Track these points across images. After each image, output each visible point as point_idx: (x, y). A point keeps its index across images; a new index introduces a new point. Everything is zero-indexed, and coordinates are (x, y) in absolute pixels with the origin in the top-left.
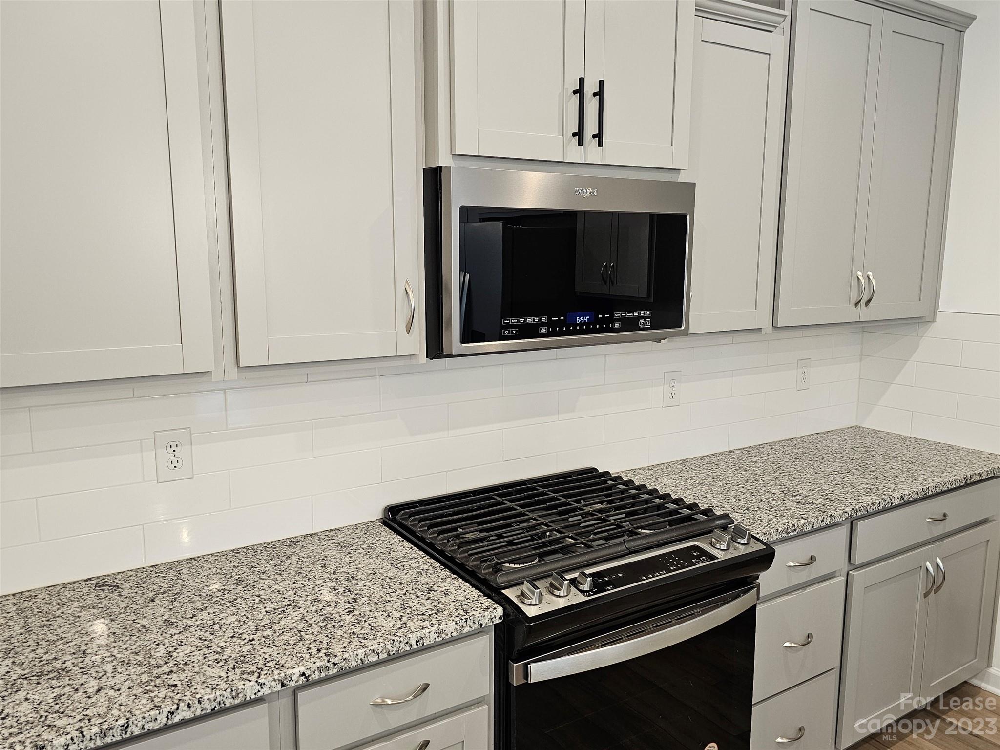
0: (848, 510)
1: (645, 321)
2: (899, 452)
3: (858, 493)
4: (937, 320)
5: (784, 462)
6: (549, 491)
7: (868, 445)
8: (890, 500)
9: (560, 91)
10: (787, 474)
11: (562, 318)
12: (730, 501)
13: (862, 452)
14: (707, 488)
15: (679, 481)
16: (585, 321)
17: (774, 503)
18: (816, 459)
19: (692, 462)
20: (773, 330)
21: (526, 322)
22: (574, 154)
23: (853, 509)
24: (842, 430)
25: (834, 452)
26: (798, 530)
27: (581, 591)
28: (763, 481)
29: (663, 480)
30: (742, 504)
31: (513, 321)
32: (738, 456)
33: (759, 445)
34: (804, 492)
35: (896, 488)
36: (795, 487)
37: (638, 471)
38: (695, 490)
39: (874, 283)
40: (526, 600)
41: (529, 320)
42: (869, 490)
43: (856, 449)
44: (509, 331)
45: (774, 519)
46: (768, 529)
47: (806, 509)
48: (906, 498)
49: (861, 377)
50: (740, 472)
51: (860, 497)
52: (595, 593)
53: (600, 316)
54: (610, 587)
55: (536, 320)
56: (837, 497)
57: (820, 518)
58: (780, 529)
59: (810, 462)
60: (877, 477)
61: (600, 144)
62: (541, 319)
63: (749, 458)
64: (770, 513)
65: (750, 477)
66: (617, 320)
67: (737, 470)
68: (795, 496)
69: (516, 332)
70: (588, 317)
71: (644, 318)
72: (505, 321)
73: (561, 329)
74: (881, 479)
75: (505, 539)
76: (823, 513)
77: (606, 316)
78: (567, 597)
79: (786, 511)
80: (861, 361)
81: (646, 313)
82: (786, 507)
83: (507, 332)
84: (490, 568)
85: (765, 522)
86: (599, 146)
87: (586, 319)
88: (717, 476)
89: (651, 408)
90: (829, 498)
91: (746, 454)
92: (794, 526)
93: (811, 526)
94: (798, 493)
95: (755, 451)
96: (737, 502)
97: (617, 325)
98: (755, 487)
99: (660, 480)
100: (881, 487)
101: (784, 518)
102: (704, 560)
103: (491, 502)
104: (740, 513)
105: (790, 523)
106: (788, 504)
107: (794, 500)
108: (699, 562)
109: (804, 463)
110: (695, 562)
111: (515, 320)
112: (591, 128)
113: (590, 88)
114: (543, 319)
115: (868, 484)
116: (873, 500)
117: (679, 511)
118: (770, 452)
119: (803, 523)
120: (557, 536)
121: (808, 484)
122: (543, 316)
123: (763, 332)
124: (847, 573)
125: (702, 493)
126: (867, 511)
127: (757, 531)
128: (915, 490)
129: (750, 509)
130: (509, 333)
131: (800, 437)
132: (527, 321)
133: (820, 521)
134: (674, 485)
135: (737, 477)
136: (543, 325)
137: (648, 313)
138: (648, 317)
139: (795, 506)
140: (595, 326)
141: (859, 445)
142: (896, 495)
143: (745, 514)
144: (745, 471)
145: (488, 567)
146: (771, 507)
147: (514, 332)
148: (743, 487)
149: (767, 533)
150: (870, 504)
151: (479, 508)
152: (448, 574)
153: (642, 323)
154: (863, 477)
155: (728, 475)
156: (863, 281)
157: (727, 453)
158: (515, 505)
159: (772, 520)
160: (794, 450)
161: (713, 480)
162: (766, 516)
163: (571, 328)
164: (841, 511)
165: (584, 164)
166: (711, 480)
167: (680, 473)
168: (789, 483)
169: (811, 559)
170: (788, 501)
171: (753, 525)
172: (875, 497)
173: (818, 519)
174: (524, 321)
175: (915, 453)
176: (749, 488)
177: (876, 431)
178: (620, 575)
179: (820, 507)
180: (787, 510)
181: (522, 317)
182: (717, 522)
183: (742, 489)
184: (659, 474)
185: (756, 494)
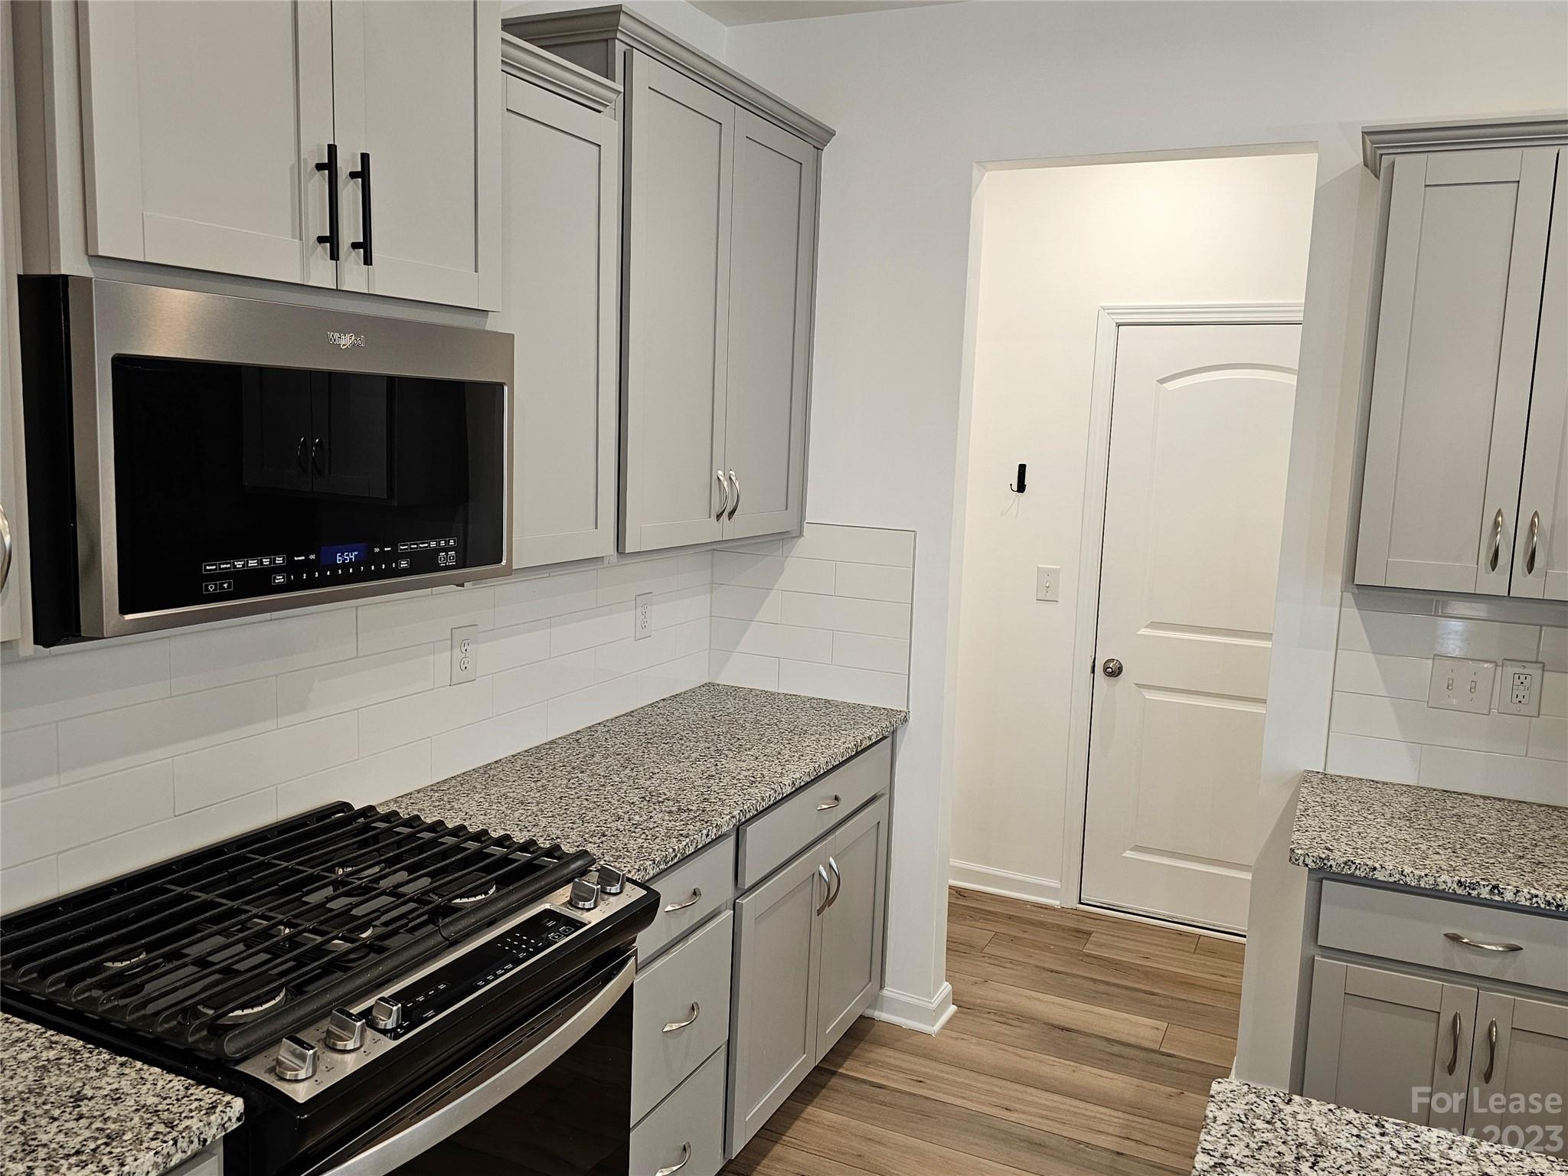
0: (736, 813)
1: (447, 554)
2: (771, 717)
3: (741, 785)
4: (804, 534)
5: (632, 751)
6: (275, 858)
7: (731, 710)
8: (780, 790)
9: (293, 162)
10: (641, 768)
11: (312, 557)
12: (575, 826)
13: (727, 722)
14: (535, 809)
15: (487, 804)
16: (351, 559)
17: (637, 818)
18: (673, 741)
19: (498, 767)
20: (618, 558)
21: (247, 566)
22: (321, 273)
23: (741, 811)
24: (693, 691)
25: (693, 726)
26: (679, 855)
27: (384, 1032)
28: (612, 785)
29: (462, 807)
30: (593, 828)
31: (222, 566)
32: (564, 749)
33: (590, 728)
34: (673, 794)
35: (784, 771)
36: (658, 788)
37: (417, 795)
38: (517, 814)
39: (737, 486)
40: (289, 1073)
41: (253, 563)
42: (753, 779)
43: (719, 718)
44: (216, 585)
45: (645, 845)
46: (642, 862)
47: (682, 820)
48: (797, 785)
49: (713, 614)
50: (576, 776)
51: (745, 791)
52: (407, 1030)
53: (377, 550)
54: (431, 1013)
55: (266, 562)
56: (717, 795)
57: (705, 832)
58: (657, 859)
59: (667, 746)
60: (757, 758)
61: (368, 260)
62: (275, 559)
63: (581, 750)
64: (637, 835)
65: (592, 781)
66: (404, 555)
67: (569, 773)
68: (663, 802)
69: (229, 587)
70: (356, 553)
71: (446, 550)
72: (208, 568)
73: (311, 575)
74: (762, 760)
75: (218, 967)
76: (706, 823)
77: (386, 549)
78: (362, 1049)
79: (657, 829)
80: (711, 592)
81: (449, 542)
82: (655, 822)
83: (211, 588)
84: (203, 1029)
85: (634, 852)
86: (366, 263)
87: (353, 557)
88: (543, 786)
89: (432, 689)
90: (708, 799)
91: (575, 744)
92: (674, 850)
93: (694, 846)
94: (665, 797)
95: (587, 738)
96: (586, 825)
97: (404, 564)
98: (603, 796)
99: (456, 806)
100: (765, 772)
101: (657, 841)
102: (564, 931)
103: (164, 899)
104: (595, 844)
105: (668, 847)
106: (658, 817)
107: (663, 809)
108: (559, 936)
109: (659, 748)
110: (553, 937)
111: (227, 564)
112: (350, 231)
113: (347, 163)
114: (279, 560)
115: (748, 770)
116: (762, 794)
117: (510, 857)
118: (608, 737)
119: (684, 843)
120: (318, 942)
121: (674, 781)
122: (278, 554)
123: (606, 561)
124: (732, 902)
125: (530, 818)
126: (757, 810)
127: (627, 869)
128: (807, 771)
129: (606, 833)
130: (216, 589)
131: (642, 708)
132: (250, 565)
133: (704, 836)
134: (482, 812)
135: (573, 783)
136: (279, 570)
137: (452, 542)
138: (452, 549)
139: (666, 818)
140: (367, 568)
141: (721, 712)
142: (787, 781)
143: (602, 843)
144: (581, 773)
145: (198, 1030)
146: (636, 825)
147: (225, 585)
148: (587, 800)
149: (642, 868)
150: (759, 799)
151: (141, 915)
152: (108, 1057)
153: (443, 559)
154: (740, 761)
155: (559, 782)
156: (725, 484)
157: (548, 746)
158: (216, 895)
159: (642, 847)
160: (640, 730)
161: (539, 794)
162: (634, 842)
163: (328, 573)
164: (729, 817)
165: (339, 290)
166: (537, 796)
167: (485, 790)
168: (648, 783)
169: (695, 893)
170: (654, 812)
171: (619, 860)
172: (763, 788)
173: (702, 834)
174: (243, 565)
175: (790, 716)
176: (596, 800)
177: (736, 689)
178: (442, 987)
179: (700, 814)
180: (657, 826)
181: (238, 558)
182: (573, 866)
183: (585, 803)
184: (452, 797)
185: (607, 807)
